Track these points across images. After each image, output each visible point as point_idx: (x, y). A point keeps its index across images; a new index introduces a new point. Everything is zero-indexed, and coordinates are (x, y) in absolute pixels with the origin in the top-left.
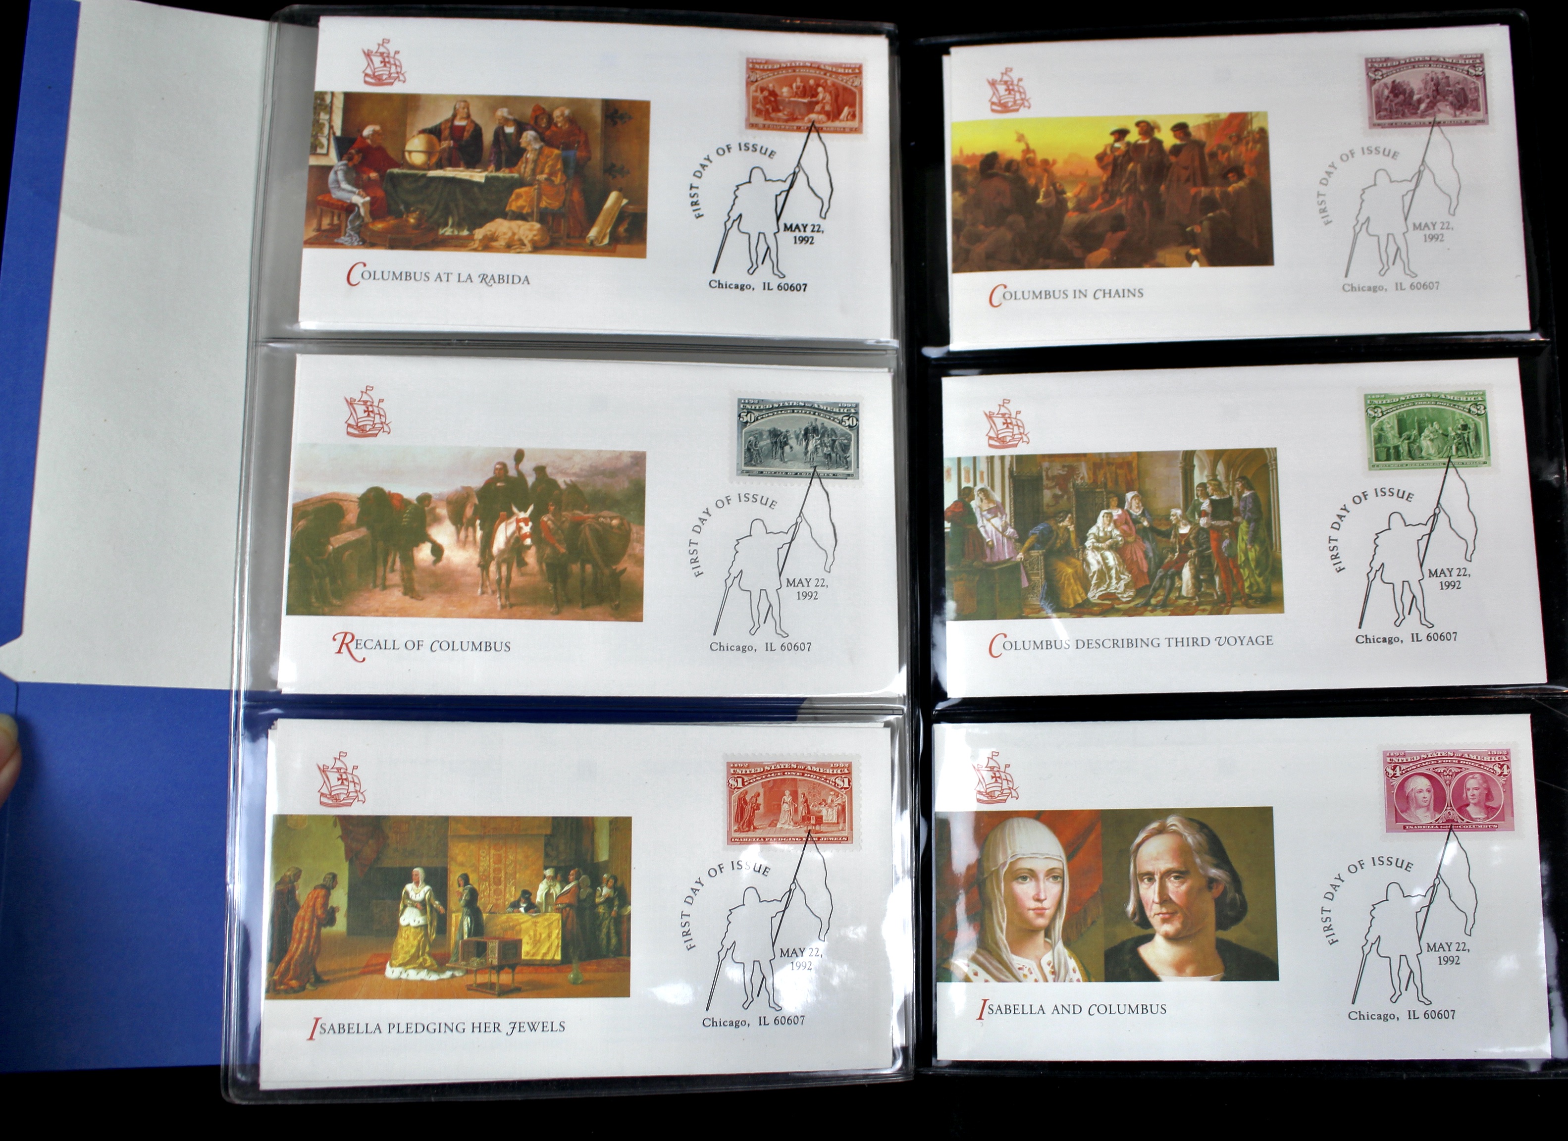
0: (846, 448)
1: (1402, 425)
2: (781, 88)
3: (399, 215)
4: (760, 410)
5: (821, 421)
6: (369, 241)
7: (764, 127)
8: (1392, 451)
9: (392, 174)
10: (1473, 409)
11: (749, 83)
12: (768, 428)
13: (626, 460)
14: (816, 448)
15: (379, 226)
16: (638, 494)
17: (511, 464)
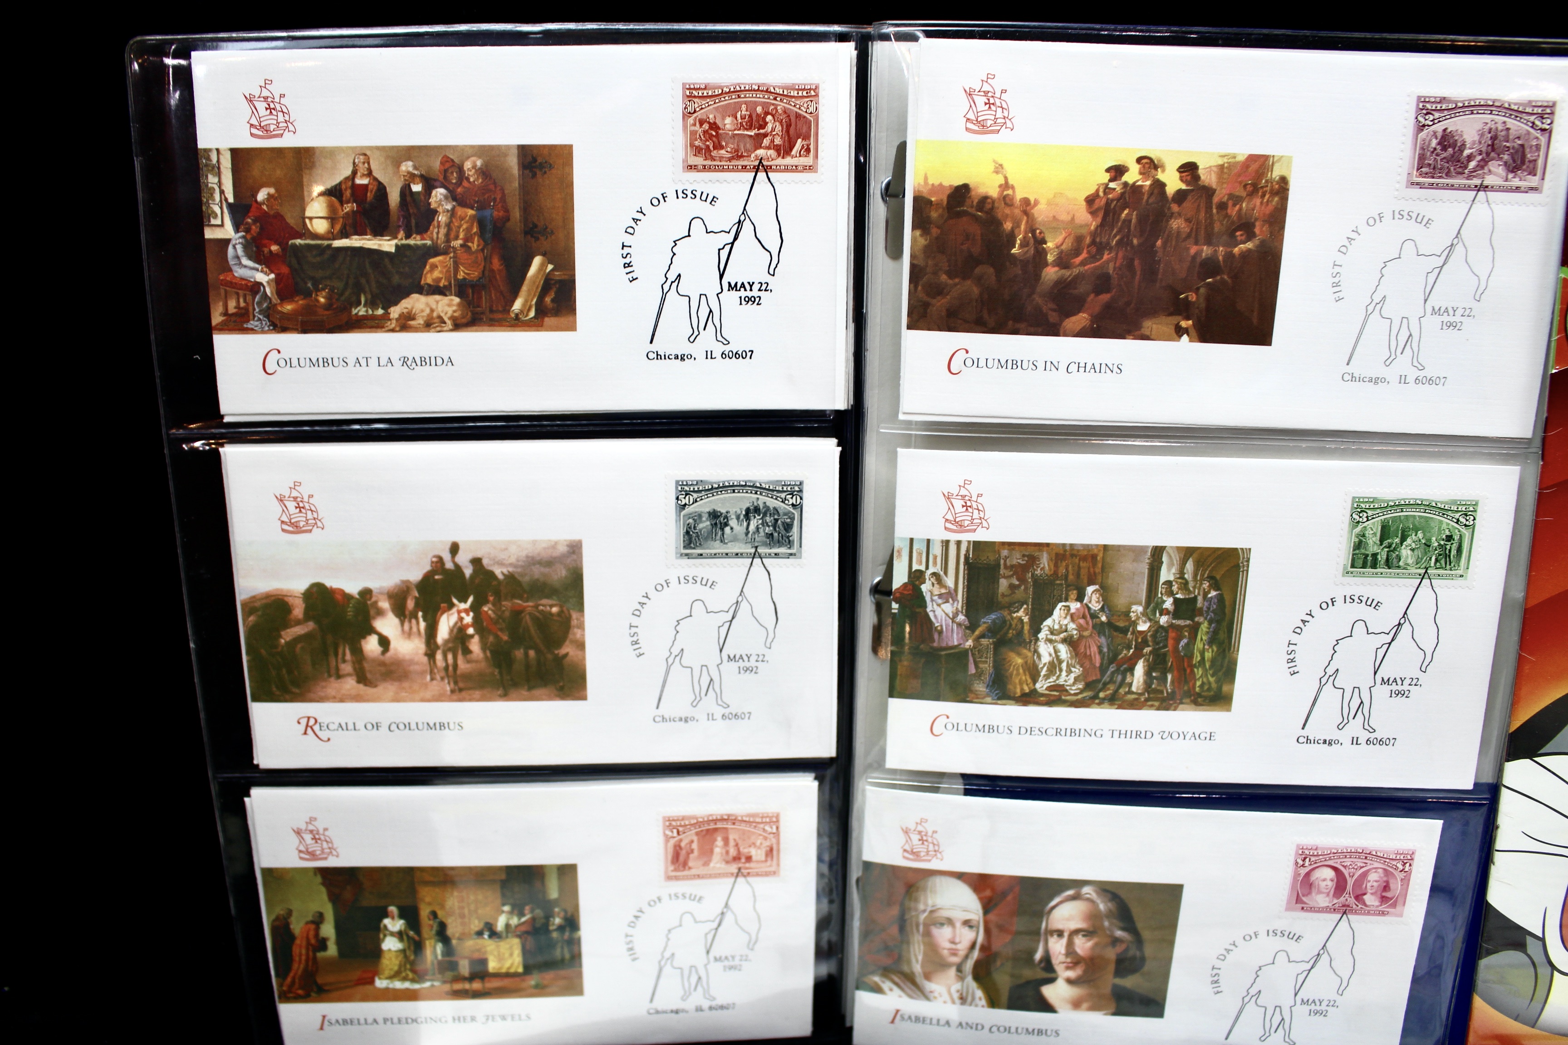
0: (788, 527)
1: (1385, 532)
2: (723, 119)
3: (307, 294)
4: (699, 491)
5: (763, 500)
6: (280, 325)
7: (705, 168)
8: (1369, 558)
9: (294, 245)
10: (1462, 520)
11: (687, 114)
12: (708, 510)
13: (562, 549)
14: (758, 528)
15: (289, 307)
16: (576, 581)
17: (447, 557)
